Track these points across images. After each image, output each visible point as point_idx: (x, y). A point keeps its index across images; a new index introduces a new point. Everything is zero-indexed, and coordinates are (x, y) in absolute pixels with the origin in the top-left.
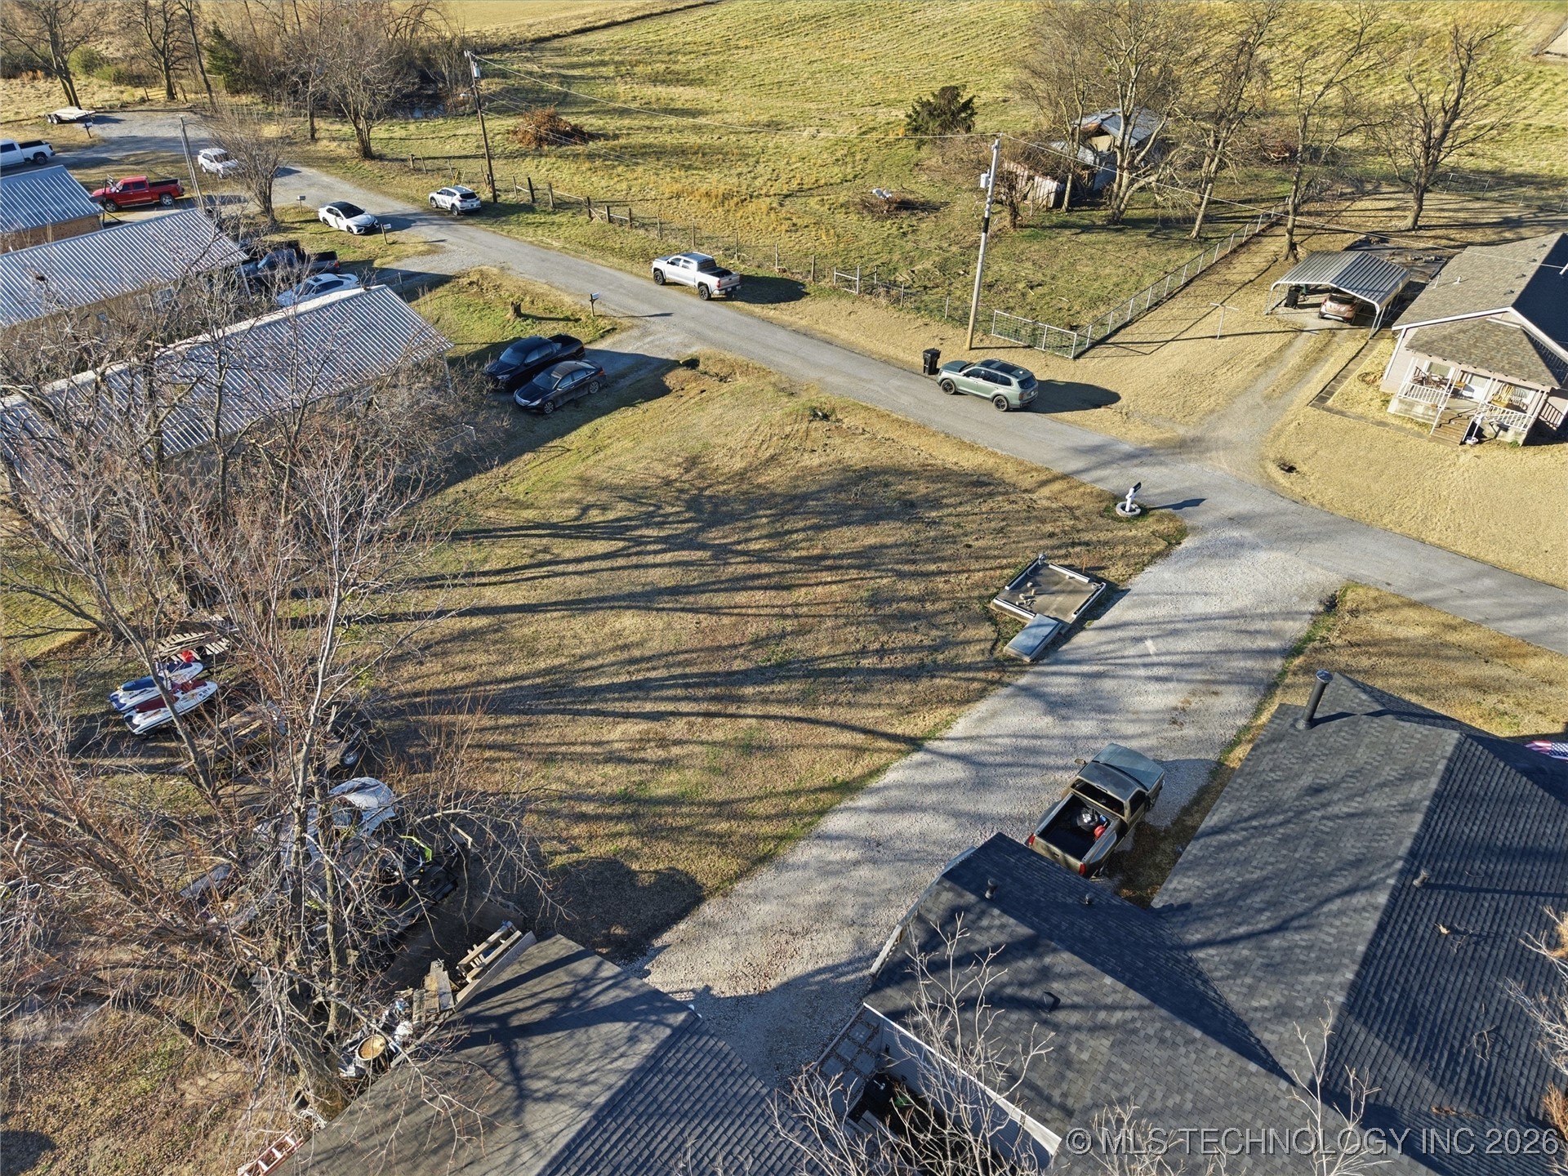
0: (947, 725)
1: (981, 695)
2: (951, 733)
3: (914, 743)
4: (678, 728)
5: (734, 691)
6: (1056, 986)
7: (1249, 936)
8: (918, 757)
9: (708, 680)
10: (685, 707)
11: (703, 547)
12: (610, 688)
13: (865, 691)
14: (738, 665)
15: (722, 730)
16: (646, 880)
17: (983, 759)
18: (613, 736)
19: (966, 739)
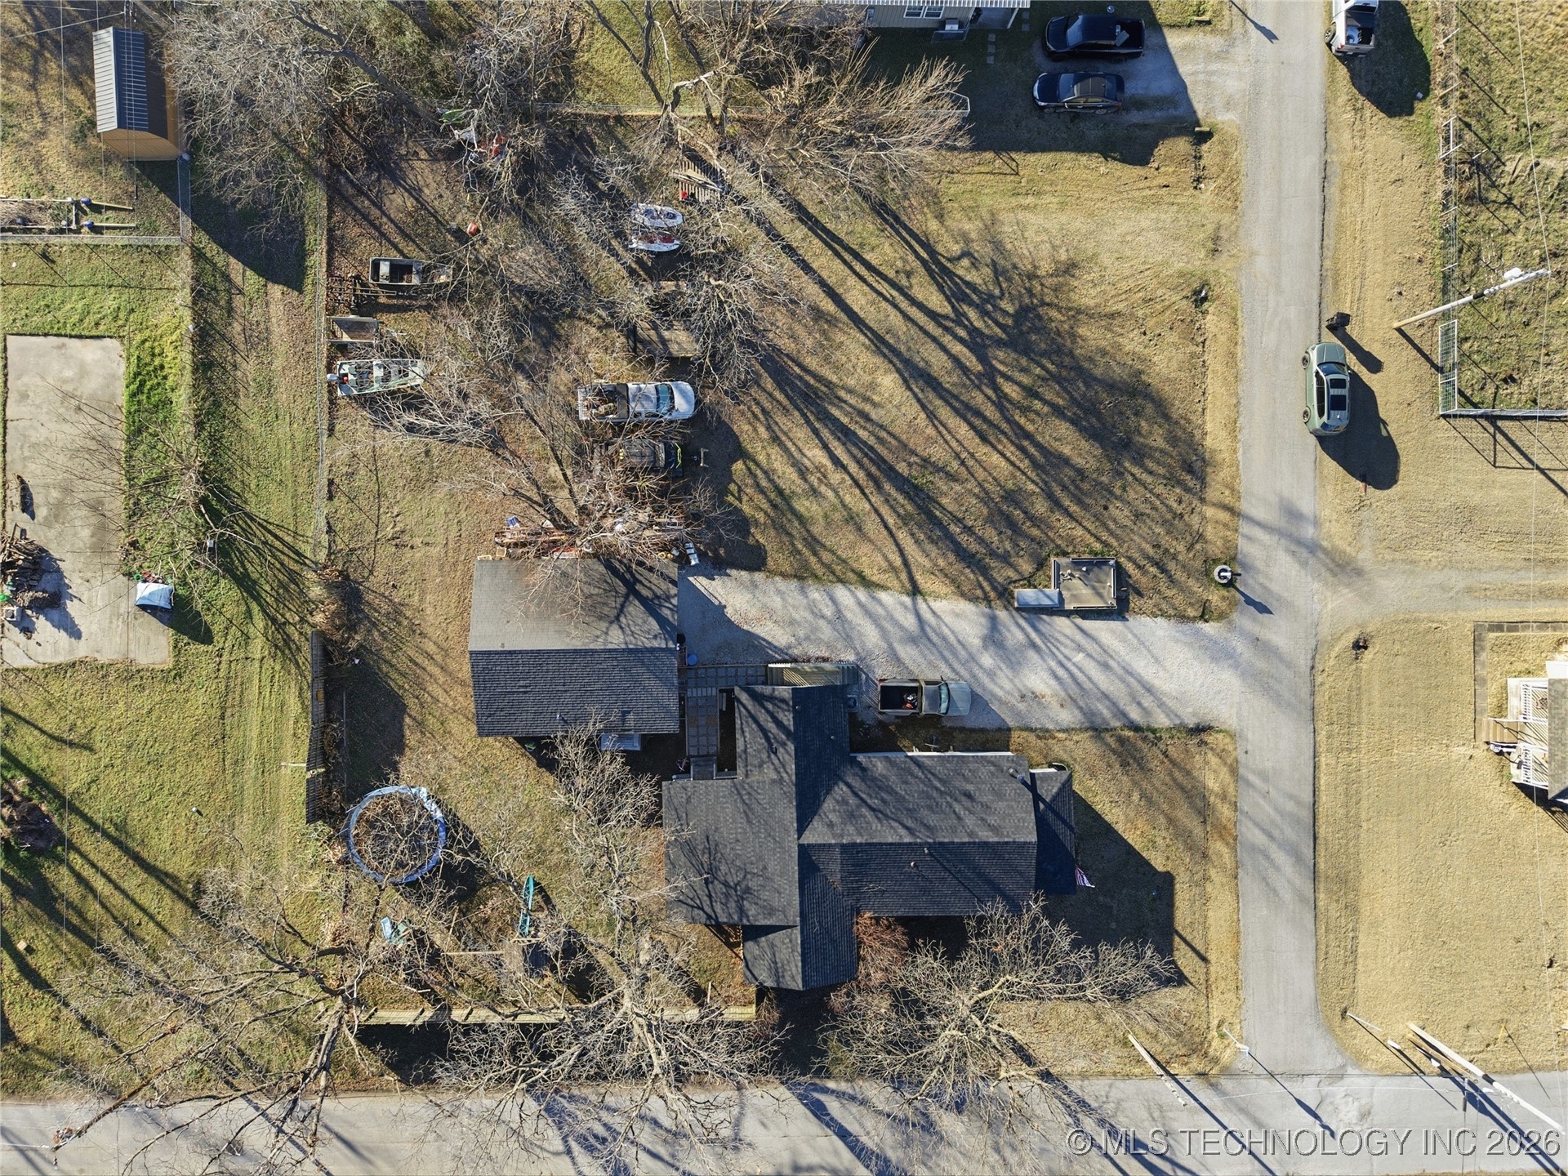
0: (938, 597)
1: (973, 599)
2: (932, 604)
3: (915, 591)
4: (836, 477)
5: (883, 479)
6: (781, 750)
7: (862, 799)
8: (907, 600)
9: (880, 461)
10: (853, 468)
11: (983, 359)
12: (835, 420)
13: (932, 541)
14: (902, 468)
15: (852, 498)
16: (751, 541)
17: (928, 629)
18: (809, 454)
19: (934, 613)
